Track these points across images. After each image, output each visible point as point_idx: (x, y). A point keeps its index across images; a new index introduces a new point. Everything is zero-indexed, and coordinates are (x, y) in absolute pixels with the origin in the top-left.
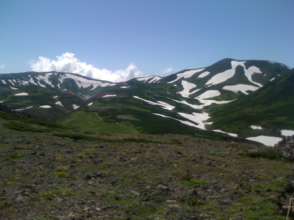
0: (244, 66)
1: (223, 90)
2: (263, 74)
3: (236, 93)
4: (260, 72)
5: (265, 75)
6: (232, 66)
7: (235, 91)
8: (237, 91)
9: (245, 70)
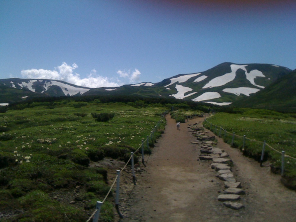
0: (245, 69)
1: (223, 92)
2: (267, 78)
3: (238, 95)
4: (263, 76)
5: (269, 79)
6: (232, 70)
7: (237, 94)
8: (239, 94)
9: (246, 73)
